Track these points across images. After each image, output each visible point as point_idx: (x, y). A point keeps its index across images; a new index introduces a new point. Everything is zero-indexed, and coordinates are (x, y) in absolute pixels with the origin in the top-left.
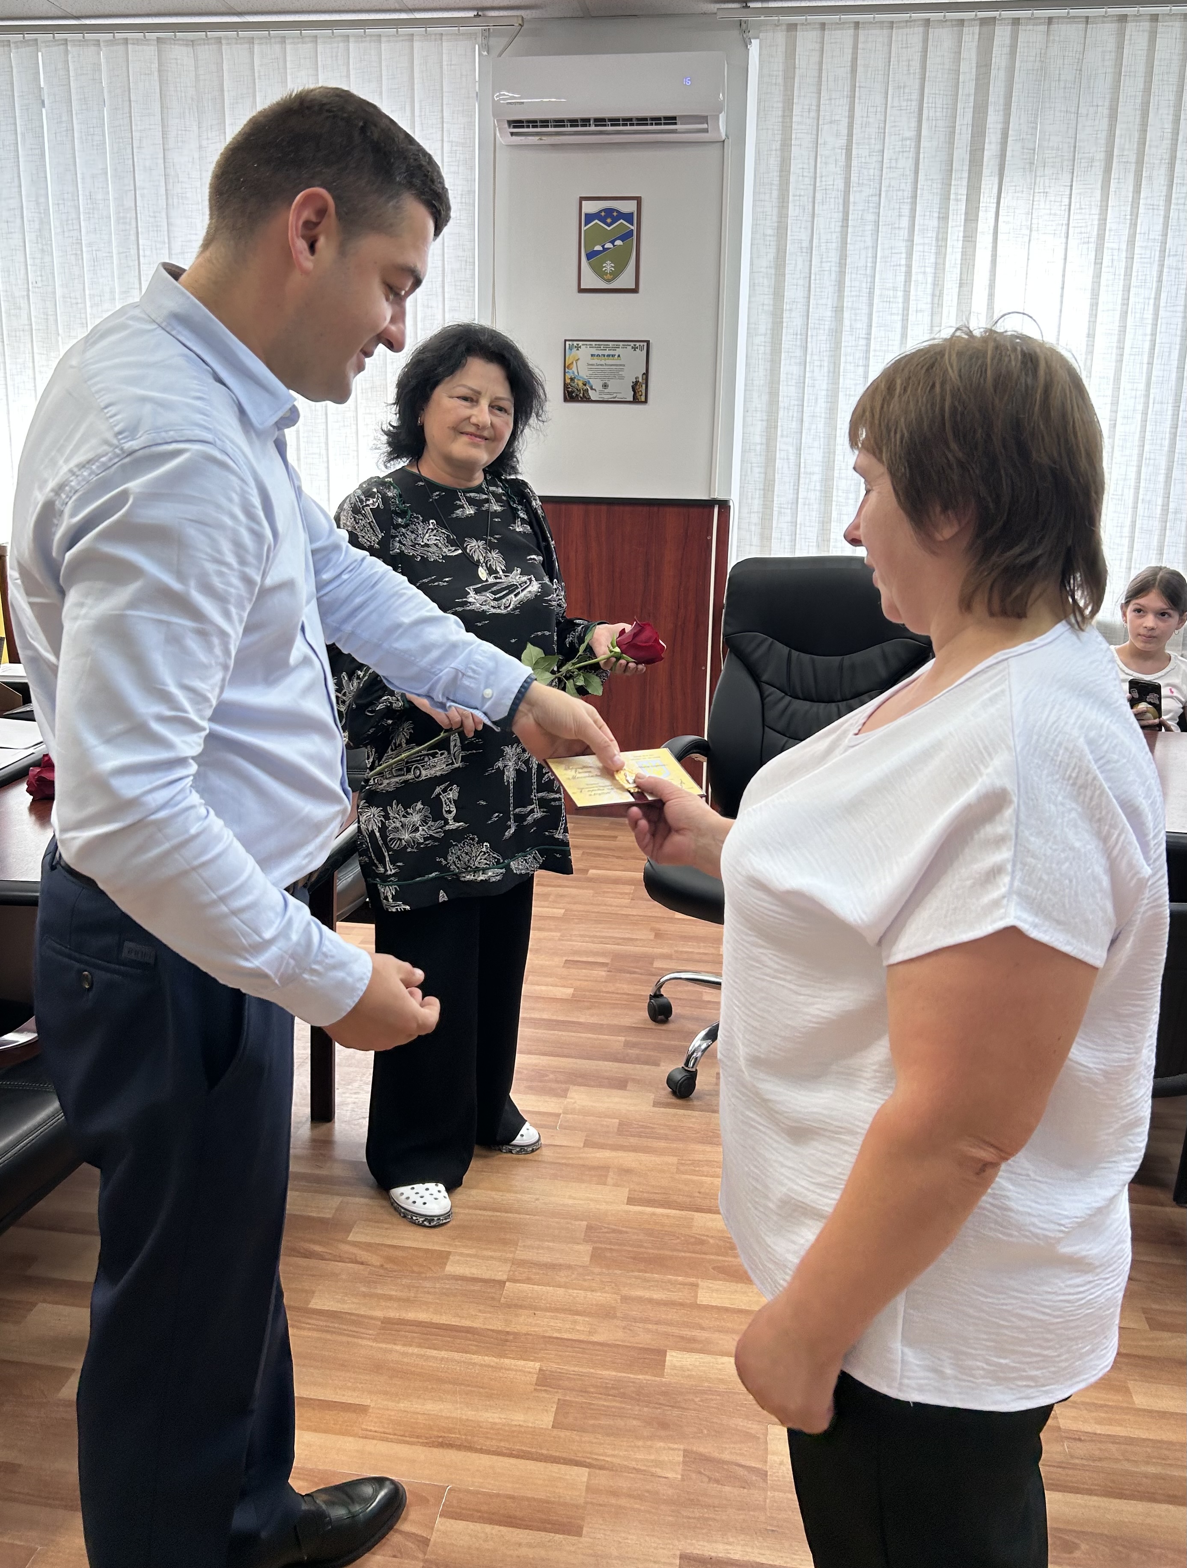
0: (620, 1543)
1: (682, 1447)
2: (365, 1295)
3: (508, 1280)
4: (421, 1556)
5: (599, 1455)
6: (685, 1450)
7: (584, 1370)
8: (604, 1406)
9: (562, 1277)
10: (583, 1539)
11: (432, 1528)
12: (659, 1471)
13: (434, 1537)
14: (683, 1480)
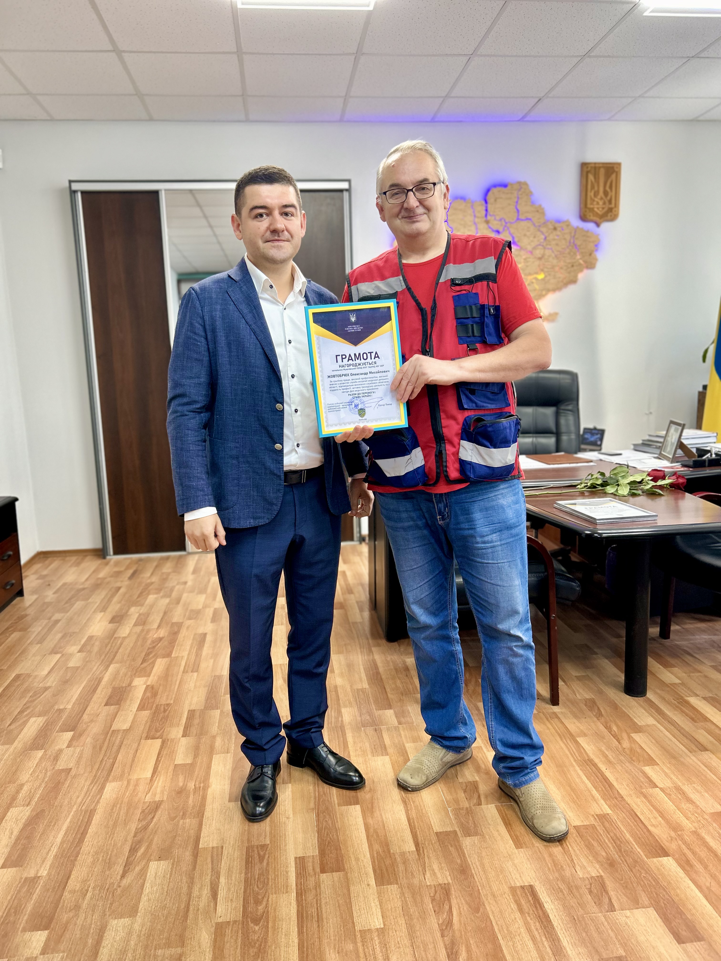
0: (523, 862)
1: (603, 874)
2: (601, 750)
3: (661, 789)
4: (472, 805)
5: (571, 845)
6: (601, 876)
7: (622, 828)
8: (604, 841)
9: (685, 806)
10: (516, 851)
11: (487, 804)
12: (578, 868)
13: (483, 806)
14: (580, 878)
